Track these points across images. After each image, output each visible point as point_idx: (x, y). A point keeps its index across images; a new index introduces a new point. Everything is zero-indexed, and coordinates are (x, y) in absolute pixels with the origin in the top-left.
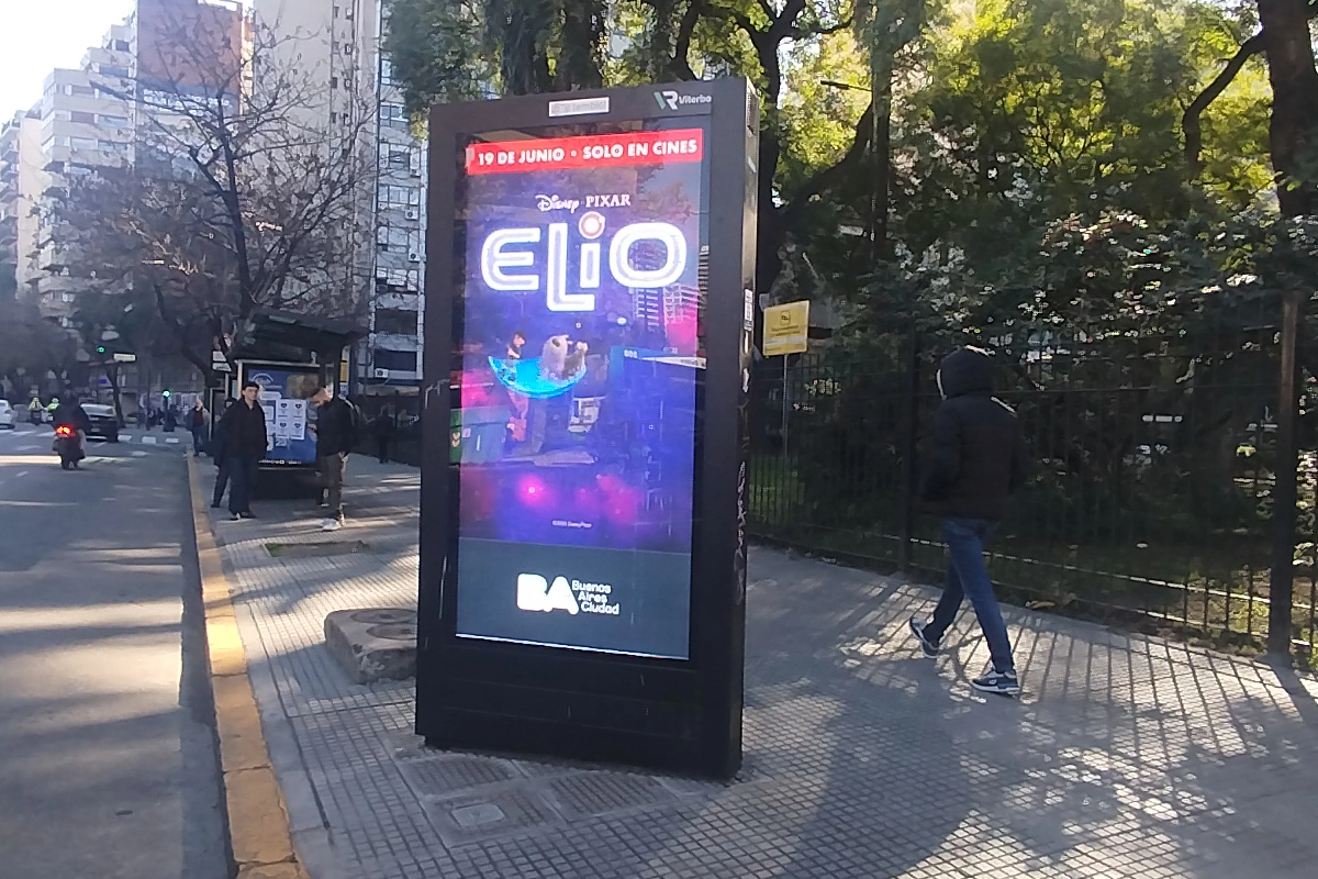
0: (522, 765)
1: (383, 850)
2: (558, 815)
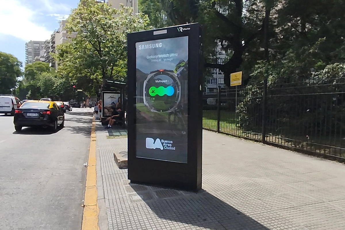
0: (151, 187)
1: (115, 204)
2: (155, 198)
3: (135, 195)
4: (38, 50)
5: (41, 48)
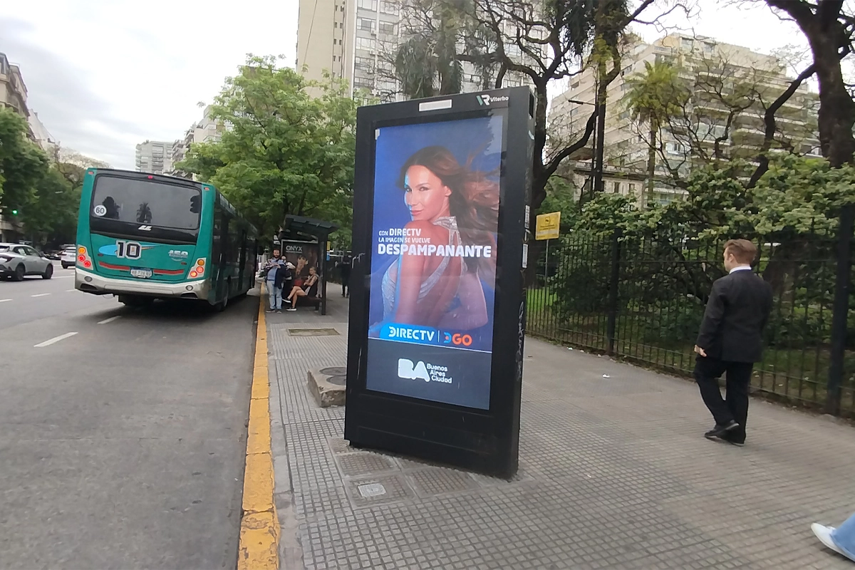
0: (399, 461)
3: (365, 482)
4: (160, 158)
5: (165, 156)
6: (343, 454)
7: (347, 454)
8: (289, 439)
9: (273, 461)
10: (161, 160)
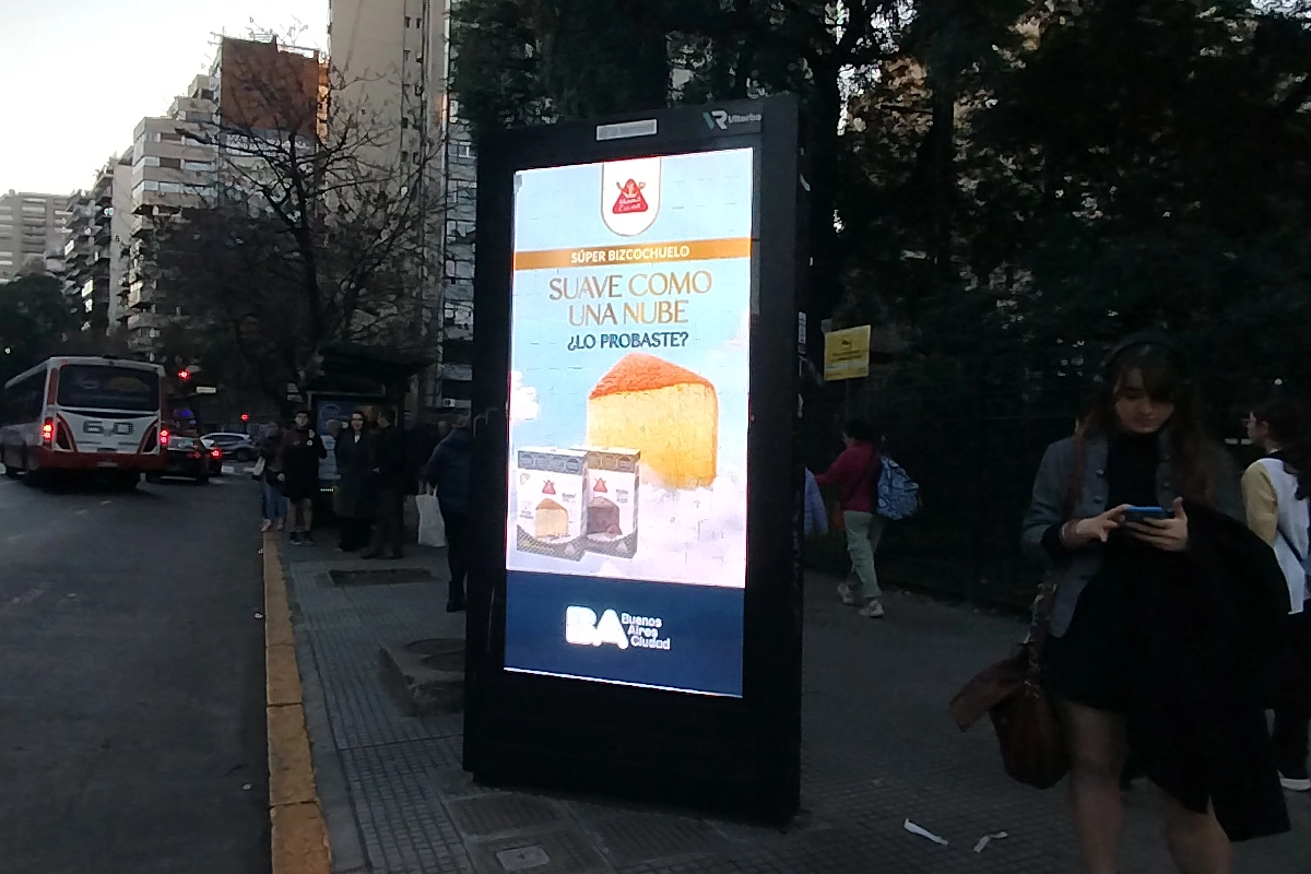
2: (604, 858)
3: (509, 845)
4: (38, 226)
5: (50, 223)
6: (462, 798)
7: (469, 797)
8: (353, 776)
9: (324, 815)
10: (41, 230)
